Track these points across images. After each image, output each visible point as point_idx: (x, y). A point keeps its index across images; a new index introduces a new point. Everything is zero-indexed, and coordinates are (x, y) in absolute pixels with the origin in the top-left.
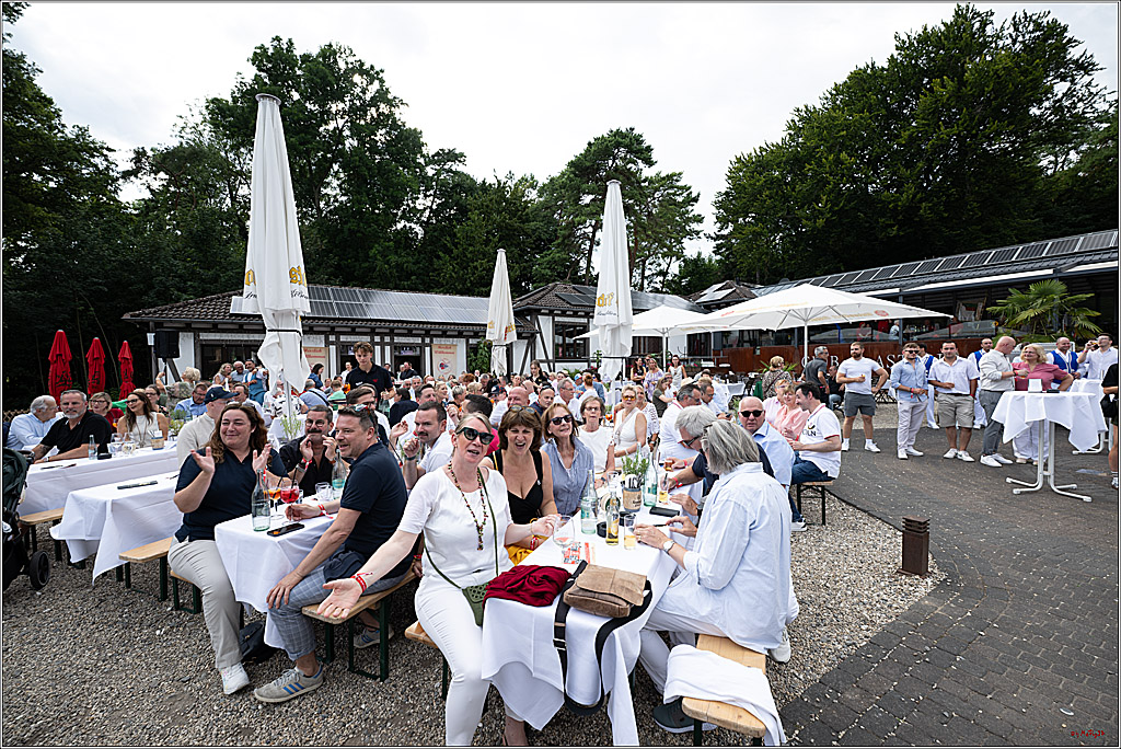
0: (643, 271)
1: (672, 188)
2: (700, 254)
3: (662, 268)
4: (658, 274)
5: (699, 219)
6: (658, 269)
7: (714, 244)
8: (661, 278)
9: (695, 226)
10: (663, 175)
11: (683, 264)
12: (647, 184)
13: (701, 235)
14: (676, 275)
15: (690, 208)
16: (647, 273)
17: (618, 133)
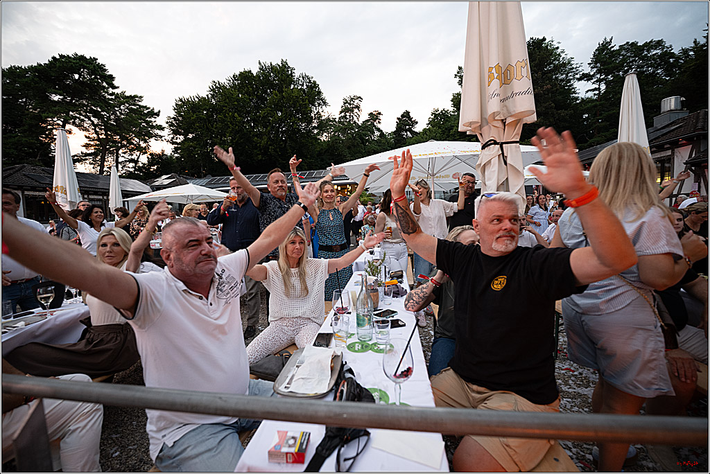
0: (117, 157)
1: (135, 105)
2: (163, 151)
3: (133, 157)
4: (131, 161)
5: (161, 128)
6: (130, 157)
7: (173, 146)
8: (132, 165)
9: (157, 132)
10: (127, 94)
11: (150, 157)
12: (113, 97)
13: (163, 138)
14: (144, 164)
15: (153, 119)
16: (120, 159)
17: (82, 57)
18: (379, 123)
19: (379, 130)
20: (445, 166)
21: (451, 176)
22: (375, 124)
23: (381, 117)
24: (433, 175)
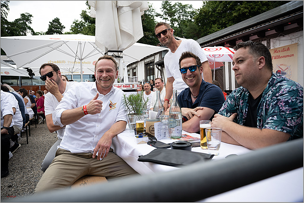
18: (31, 23)
19: (30, 28)
20: (89, 54)
21: (92, 63)
22: (27, 23)
23: (32, 18)
24: (81, 60)
